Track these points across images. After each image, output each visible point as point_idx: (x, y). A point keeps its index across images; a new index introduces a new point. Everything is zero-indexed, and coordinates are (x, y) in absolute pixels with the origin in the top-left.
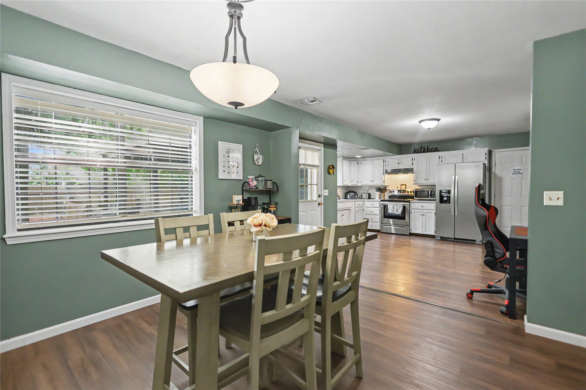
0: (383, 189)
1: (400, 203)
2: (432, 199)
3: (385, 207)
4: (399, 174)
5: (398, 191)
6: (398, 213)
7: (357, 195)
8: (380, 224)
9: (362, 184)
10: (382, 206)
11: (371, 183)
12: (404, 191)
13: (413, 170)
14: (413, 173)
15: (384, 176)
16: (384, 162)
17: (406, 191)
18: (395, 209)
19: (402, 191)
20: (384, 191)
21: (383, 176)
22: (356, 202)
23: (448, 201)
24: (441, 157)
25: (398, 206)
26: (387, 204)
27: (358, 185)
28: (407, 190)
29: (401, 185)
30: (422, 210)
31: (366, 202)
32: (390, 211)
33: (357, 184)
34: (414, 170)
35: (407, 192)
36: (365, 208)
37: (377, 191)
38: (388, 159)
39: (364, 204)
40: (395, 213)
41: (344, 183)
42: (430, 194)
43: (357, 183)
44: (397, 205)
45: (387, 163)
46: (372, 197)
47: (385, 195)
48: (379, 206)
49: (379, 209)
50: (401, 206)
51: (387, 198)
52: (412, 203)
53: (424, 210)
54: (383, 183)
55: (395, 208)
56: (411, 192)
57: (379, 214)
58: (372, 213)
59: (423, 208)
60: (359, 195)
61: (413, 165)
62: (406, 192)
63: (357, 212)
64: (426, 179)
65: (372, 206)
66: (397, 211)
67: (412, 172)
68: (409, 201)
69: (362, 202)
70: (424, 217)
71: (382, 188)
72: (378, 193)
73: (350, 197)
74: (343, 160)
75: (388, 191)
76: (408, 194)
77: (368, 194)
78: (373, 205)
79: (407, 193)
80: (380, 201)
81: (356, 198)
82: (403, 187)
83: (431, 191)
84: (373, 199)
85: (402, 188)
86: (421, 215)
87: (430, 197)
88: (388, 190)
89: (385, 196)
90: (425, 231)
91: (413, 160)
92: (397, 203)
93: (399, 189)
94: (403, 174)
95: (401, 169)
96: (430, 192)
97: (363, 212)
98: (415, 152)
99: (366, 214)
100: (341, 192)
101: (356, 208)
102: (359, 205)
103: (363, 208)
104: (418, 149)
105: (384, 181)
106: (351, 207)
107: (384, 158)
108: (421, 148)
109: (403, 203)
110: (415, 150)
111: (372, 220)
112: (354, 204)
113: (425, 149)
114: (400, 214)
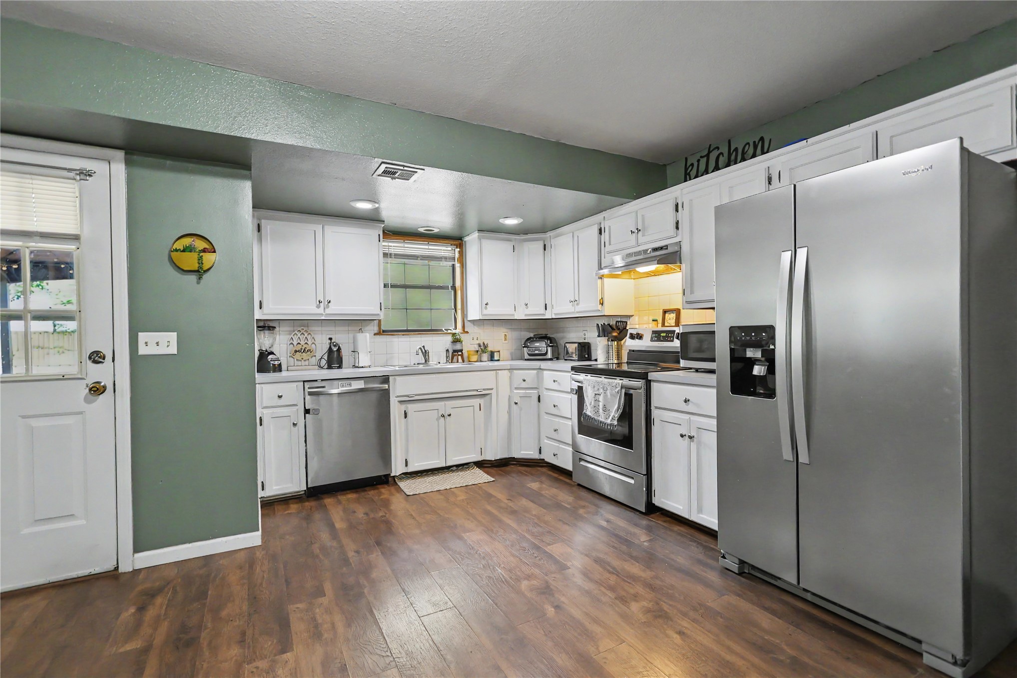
0: (614, 329)
1: (615, 382)
3: (580, 393)
5: (654, 334)
6: (609, 421)
8: (572, 450)
10: (575, 389)
11: (574, 309)
12: (669, 335)
13: (679, 252)
14: (681, 261)
15: (604, 286)
16: (600, 233)
18: (601, 404)
20: (619, 337)
21: (598, 281)
22: (515, 372)
24: (775, 178)
25: (608, 392)
26: (582, 383)
27: (548, 315)
29: (665, 312)
30: (687, 417)
31: (545, 372)
32: (589, 408)
33: (544, 315)
34: (684, 248)
35: (676, 338)
36: (545, 394)
37: (599, 336)
38: (610, 220)
39: (539, 378)
40: (602, 417)
41: (485, 312)
43: (542, 311)
44: (606, 389)
45: (607, 237)
46: (593, 355)
47: (622, 349)
48: (569, 389)
49: (570, 397)
50: (619, 391)
51: (625, 359)
52: (655, 384)
53: (693, 418)
54: (601, 307)
55: (601, 399)
57: (571, 416)
58: (555, 411)
59: (690, 408)
60: (561, 349)
61: (677, 228)
62: (673, 337)
65: (556, 386)
66: (604, 409)
68: (644, 376)
69: (535, 372)
70: (694, 446)
71: (613, 324)
72: (603, 342)
73: (527, 355)
74: (480, 238)
77: (582, 344)
78: (559, 384)
79: (676, 342)
80: (570, 369)
81: (549, 356)
82: (670, 320)
85: (665, 324)
86: (683, 436)
90: (700, 510)
91: (677, 209)
92: (606, 381)
93: (658, 326)
95: (646, 251)
97: (539, 406)
98: (688, 177)
99: (547, 413)
100: (506, 340)
101: (515, 391)
102: (524, 381)
103: (536, 392)
104: (698, 161)
105: (602, 298)
106: (492, 389)
107: (599, 217)
108: (708, 156)
109: (626, 382)
110: (686, 169)
111: (555, 436)
112: (510, 378)
113: (721, 155)
114: (615, 423)
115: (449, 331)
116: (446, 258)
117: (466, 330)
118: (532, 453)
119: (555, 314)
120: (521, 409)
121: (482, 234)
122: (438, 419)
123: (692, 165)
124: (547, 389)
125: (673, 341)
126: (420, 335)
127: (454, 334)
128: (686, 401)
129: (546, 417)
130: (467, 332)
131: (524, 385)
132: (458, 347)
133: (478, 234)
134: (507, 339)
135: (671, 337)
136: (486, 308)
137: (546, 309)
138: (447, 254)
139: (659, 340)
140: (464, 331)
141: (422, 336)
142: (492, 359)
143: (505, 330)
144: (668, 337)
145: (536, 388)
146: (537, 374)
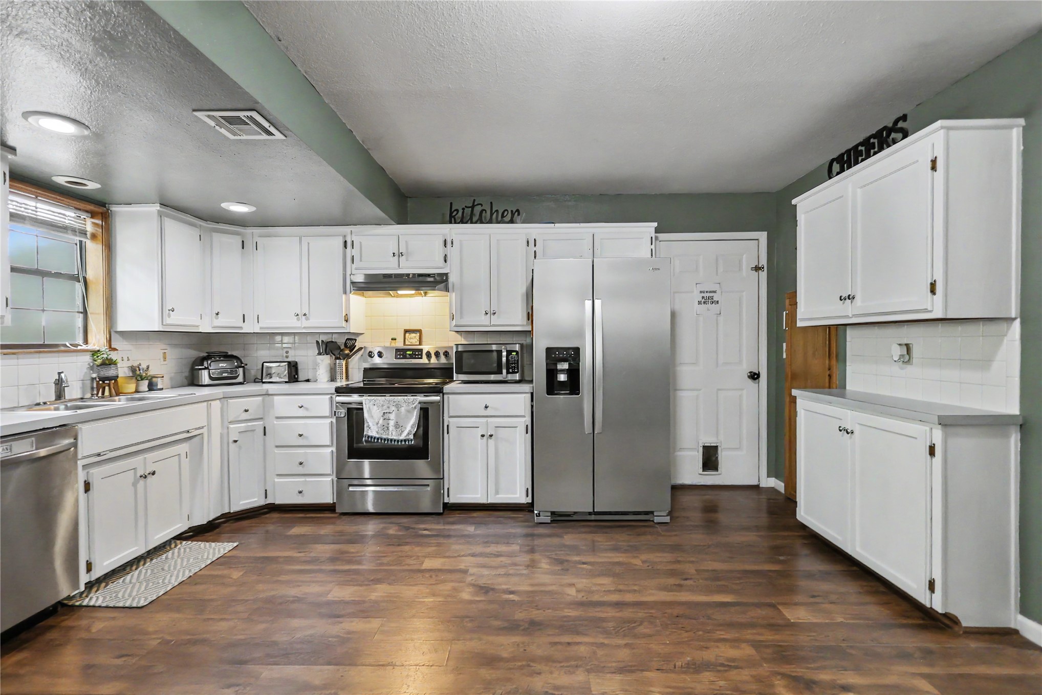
0: (342, 347)
1: (410, 398)
2: (510, 377)
3: (355, 417)
4: (400, 292)
5: (397, 350)
6: (403, 437)
7: (241, 370)
8: (335, 479)
9: (261, 324)
10: (343, 412)
11: (298, 324)
12: (417, 353)
13: (447, 280)
14: (447, 289)
15: (348, 301)
16: (345, 247)
17: (421, 350)
18: (392, 423)
19: (408, 353)
20: (348, 355)
21: (344, 296)
22: (230, 401)
23: (573, 386)
24: (532, 243)
25: (403, 410)
26: (361, 403)
27: (247, 328)
28: (425, 348)
29: (406, 331)
30: (484, 420)
31: (276, 398)
32: (373, 429)
33: (241, 328)
34: (452, 279)
35: (424, 356)
36: (274, 424)
37: (320, 354)
38: (359, 235)
39: (266, 408)
40: (393, 434)
41: (168, 321)
42: (504, 359)
43: (240, 324)
44: (398, 406)
45: (355, 252)
46: (302, 376)
47: (350, 367)
48: (327, 413)
49: (329, 421)
50: (415, 408)
51: (357, 378)
52: (450, 396)
53: (490, 420)
54: (344, 324)
55: (392, 416)
56: (437, 354)
57: (328, 443)
58: (301, 442)
59: (489, 412)
60: (254, 370)
61: (445, 261)
62: (421, 355)
63: (235, 441)
64: (489, 310)
65: (301, 412)
66: (397, 426)
67: (442, 285)
68: (438, 390)
69: (260, 398)
70: (491, 442)
71: (341, 341)
72: (325, 361)
73: (211, 378)
74: (160, 215)
75: (361, 353)
76: (426, 361)
77: (289, 363)
78: (307, 409)
79: (424, 360)
80: (333, 391)
81: (240, 379)
82: (413, 339)
83: (509, 353)
84: (308, 381)
85: (407, 343)
86: (483, 436)
87: (504, 371)
88: (361, 349)
89: (350, 370)
90: (497, 493)
91: (445, 245)
92: (400, 399)
93: (399, 344)
94: (413, 292)
95: (408, 275)
96: (504, 354)
97: (264, 441)
98: (453, 219)
99: (277, 447)
100: (165, 358)
101: (232, 426)
102: (246, 411)
103: (262, 423)
104: (463, 209)
105: (347, 315)
106: (203, 427)
107: (346, 230)
108: (473, 207)
109: (421, 398)
110: (451, 213)
111: (301, 470)
112: (222, 409)
113: (484, 212)
114: (411, 437)
115: (79, 348)
116: (74, 231)
117: (113, 346)
118: (256, 499)
119: (261, 328)
120: (240, 447)
121: (164, 210)
122: (135, 484)
123: (457, 210)
124: (277, 418)
125: (421, 358)
126: (37, 355)
127: (95, 353)
128: (486, 407)
129: (277, 451)
130: (115, 349)
131: (245, 416)
132: (111, 372)
133: (159, 208)
134: (167, 359)
135: (418, 355)
136: (169, 316)
137: (244, 322)
138: (77, 225)
139: (405, 357)
140: (110, 347)
141: (41, 355)
142: (152, 387)
143: (164, 347)
144: (416, 355)
145: (262, 418)
146: (263, 400)
